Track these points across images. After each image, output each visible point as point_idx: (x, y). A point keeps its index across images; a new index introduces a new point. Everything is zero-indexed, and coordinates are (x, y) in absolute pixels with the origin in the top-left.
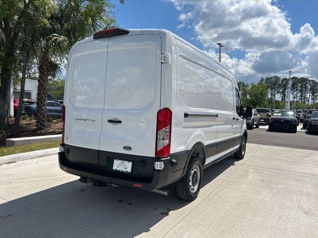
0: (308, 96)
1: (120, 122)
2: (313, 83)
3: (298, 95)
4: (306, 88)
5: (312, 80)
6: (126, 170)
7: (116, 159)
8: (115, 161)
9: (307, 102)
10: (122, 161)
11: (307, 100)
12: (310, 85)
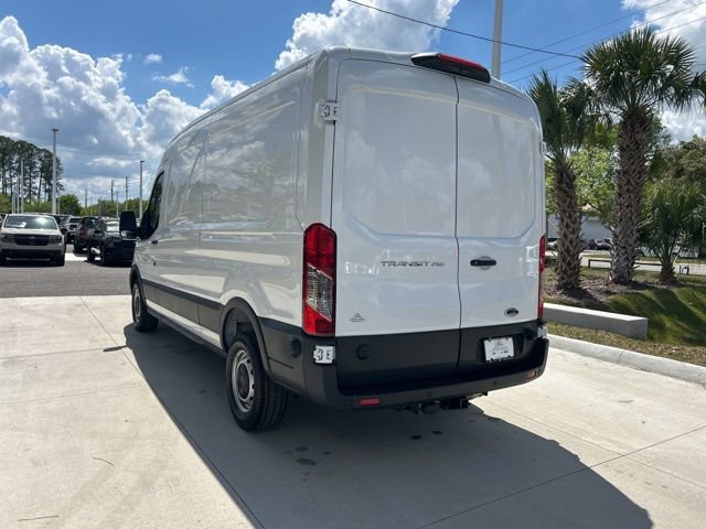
0: (38, 184)
1: (493, 263)
2: (46, 157)
3: (14, 180)
4: (32, 166)
5: (45, 150)
6: (506, 355)
7: (487, 339)
8: (486, 342)
9: (36, 197)
10: (497, 341)
11: (35, 194)
12: (40, 159)
